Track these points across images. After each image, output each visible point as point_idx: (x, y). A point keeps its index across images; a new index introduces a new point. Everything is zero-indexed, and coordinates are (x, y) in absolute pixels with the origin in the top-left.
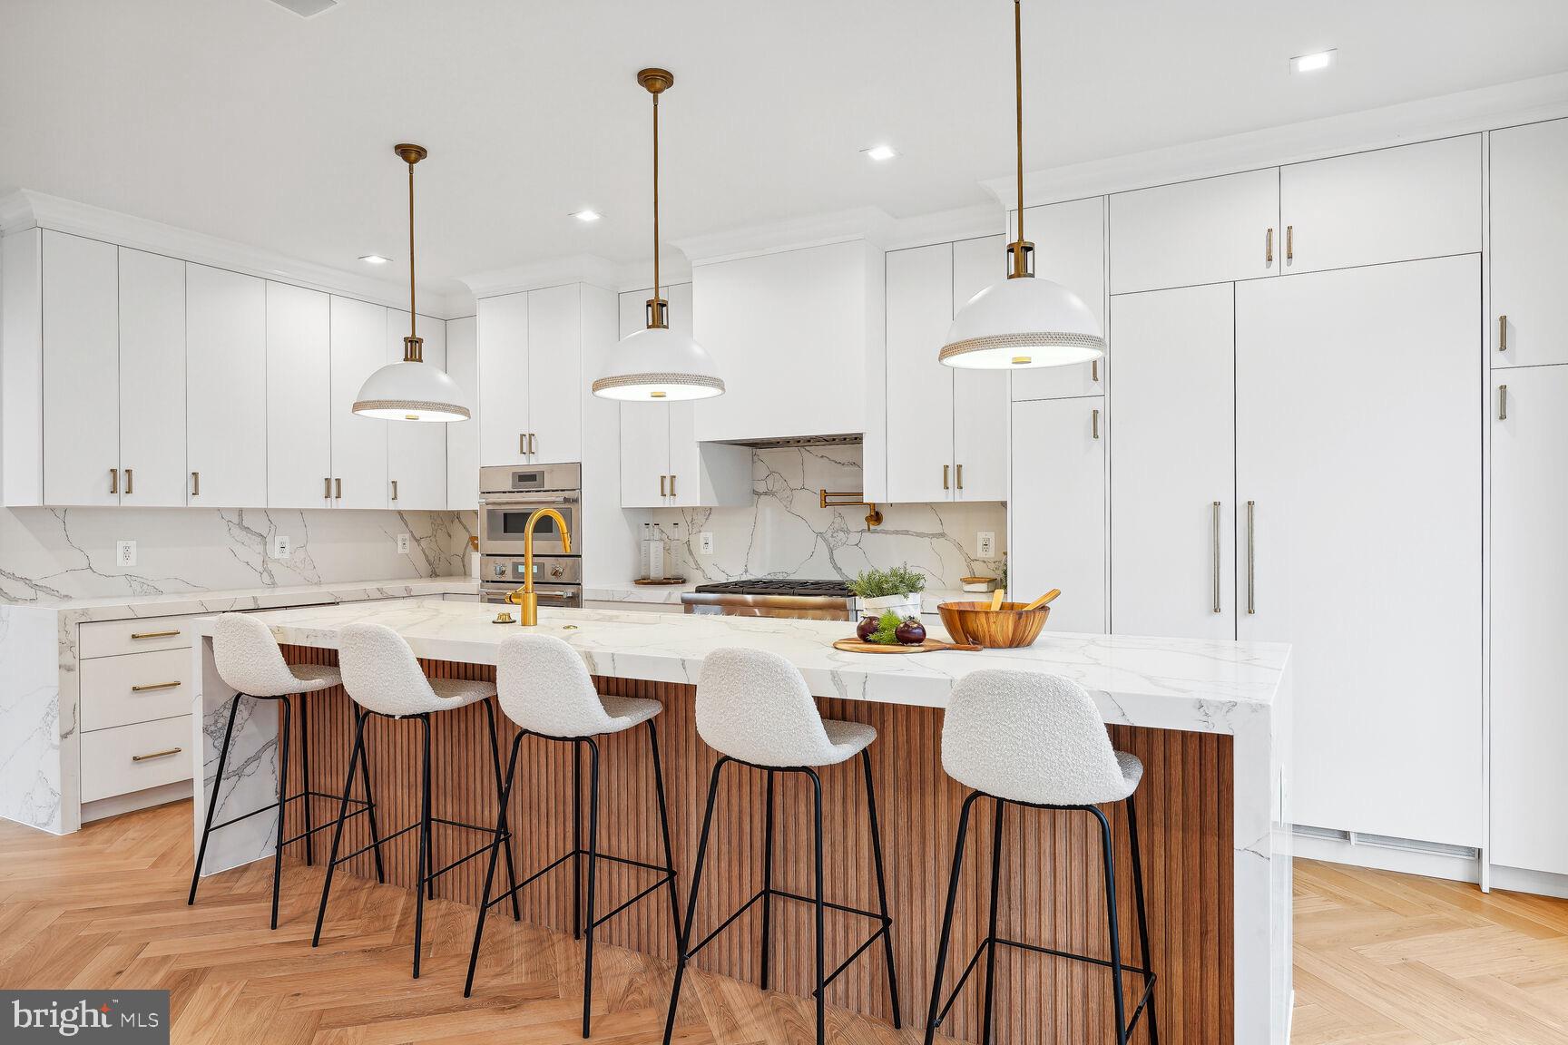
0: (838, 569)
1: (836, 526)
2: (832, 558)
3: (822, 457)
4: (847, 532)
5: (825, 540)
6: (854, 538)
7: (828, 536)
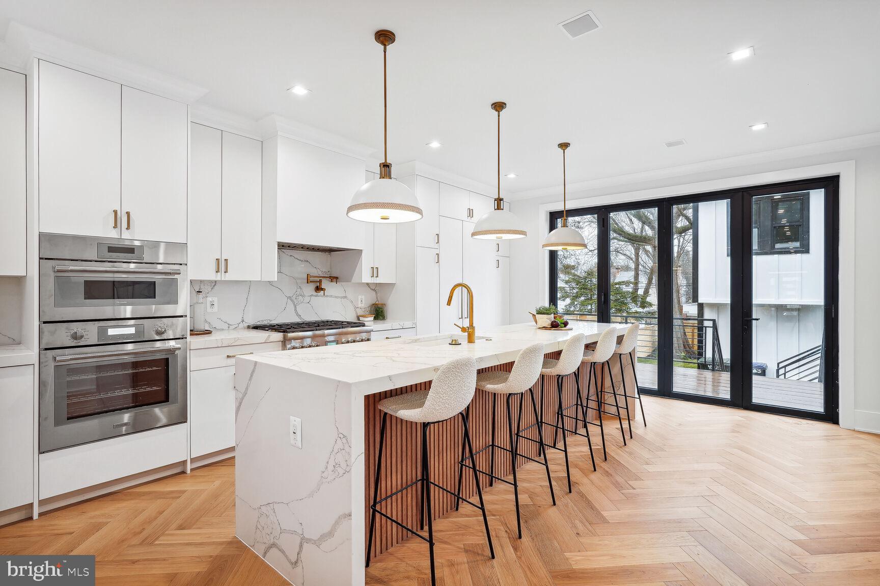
0: (299, 316)
1: (298, 293)
2: (295, 310)
3: (291, 256)
4: (303, 296)
5: (292, 300)
6: (307, 299)
7: (294, 298)
